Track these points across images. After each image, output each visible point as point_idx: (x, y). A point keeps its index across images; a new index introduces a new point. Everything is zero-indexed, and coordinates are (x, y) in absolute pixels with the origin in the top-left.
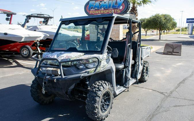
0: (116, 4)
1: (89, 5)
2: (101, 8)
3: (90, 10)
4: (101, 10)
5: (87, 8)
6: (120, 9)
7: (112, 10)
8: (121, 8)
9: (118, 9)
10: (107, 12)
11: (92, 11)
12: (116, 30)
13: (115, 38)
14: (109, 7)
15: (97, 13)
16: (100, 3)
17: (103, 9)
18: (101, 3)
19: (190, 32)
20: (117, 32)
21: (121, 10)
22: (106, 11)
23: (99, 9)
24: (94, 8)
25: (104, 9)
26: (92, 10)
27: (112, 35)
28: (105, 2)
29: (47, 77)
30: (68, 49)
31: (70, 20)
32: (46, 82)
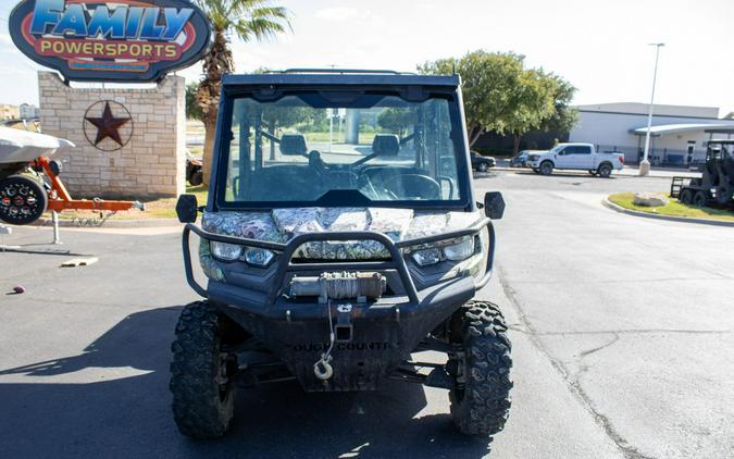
0: (158, 23)
1: (33, 14)
2: (92, 31)
3: (39, 37)
4: (93, 42)
5: (27, 27)
6: (176, 45)
7: (140, 44)
8: (181, 39)
9: (166, 41)
10: (120, 50)
11: (52, 41)
12: (162, 125)
13: (159, 156)
14: (131, 31)
15: (77, 51)
16: (86, 13)
17: (100, 37)
18: (91, 12)
19: (351, 135)
20: (167, 131)
21: (182, 48)
22: (116, 48)
23: (83, 38)
24: (59, 31)
25: (108, 37)
26: (48, 36)
27: (147, 145)
28: (111, 12)
29: (340, 309)
30: (320, 196)
31: (281, 82)
32: (348, 329)
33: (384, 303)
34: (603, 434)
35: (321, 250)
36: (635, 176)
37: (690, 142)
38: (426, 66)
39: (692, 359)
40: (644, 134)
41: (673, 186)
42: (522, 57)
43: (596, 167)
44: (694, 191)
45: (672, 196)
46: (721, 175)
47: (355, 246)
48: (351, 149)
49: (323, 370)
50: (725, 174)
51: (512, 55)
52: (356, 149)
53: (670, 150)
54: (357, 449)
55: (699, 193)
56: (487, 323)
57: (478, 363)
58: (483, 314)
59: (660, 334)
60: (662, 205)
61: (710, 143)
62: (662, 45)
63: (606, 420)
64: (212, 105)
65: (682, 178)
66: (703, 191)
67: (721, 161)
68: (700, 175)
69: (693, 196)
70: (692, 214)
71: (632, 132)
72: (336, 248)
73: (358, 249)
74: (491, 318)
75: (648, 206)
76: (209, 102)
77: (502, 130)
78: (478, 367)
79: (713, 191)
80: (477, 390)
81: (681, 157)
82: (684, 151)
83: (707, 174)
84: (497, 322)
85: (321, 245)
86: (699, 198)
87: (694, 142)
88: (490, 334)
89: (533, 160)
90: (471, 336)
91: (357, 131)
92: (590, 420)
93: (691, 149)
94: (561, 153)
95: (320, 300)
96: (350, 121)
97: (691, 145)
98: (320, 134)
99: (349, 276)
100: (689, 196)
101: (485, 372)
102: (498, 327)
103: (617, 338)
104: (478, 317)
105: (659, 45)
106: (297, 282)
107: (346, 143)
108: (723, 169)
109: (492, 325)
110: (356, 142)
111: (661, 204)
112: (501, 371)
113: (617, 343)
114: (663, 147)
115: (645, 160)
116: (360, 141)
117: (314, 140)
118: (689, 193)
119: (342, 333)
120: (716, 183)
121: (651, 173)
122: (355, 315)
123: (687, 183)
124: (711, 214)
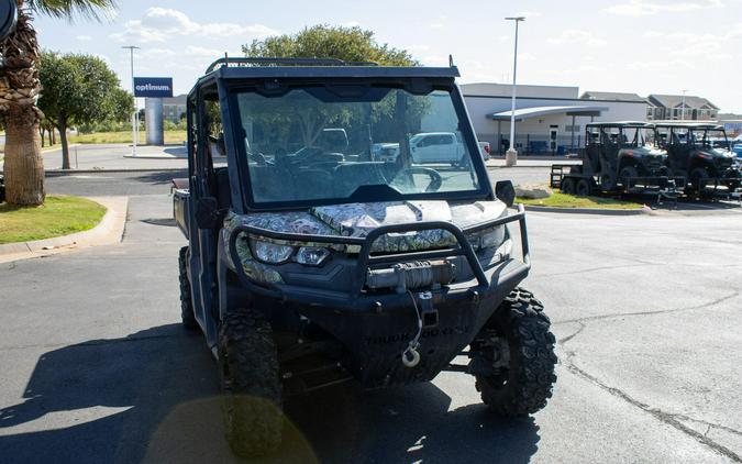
19: (153, 135)
29: (422, 296)
30: (352, 191)
31: (286, 75)
32: (434, 314)
33: (454, 288)
34: (624, 403)
35: (384, 243)
36: (502, 167)
37: (552, 126)
38: (254, 46)
39: (660, 335)
40: (508, 119)
41: (552, 175)
42: (369, 35)
43: (460, 159)
44: (576, 180)
45: (553, 186)
46: (602, 160)
47: (415, 237)
48: (159, 151)
49: (411, 358)
50: (606, 159)
51: (356, 31)
52: (166, 151)
53: (535, 137)
54: (419, 442)
55: (582, 181)
56: (526, 304)
57: (527, 342)
58: (518, 297)
59: (620, 318)
60: (547, 196)
61: (588, 126)
62: (521, 19)
63: (619, 392)
64: (13, 99)
65: (560, 167)
66: (585, 179)
67: (601, 146)
68: (580, 163)
69: (575, 185)
70: (581, 204)
71: (490, 117)
72: (398, 240)
73: (418, 240)
74: (528, 300)
75: (533, 198)
76: (9, 96)
77: (347, 120)
78: (527, 345)
79: (596, 178)
80: (530, 368)
81: (545, 144)
82: (547, 137)
83: (587, 160)
84: (534, 303)
85: (383, 238)
86: (582, 187)
87: (556, 126)
88: (532, 314)
89: (389, 154)
90: (516, 318)
91: (161, 129)
92: (605, 393)
93: (554, 133)
94: (418, 145)
95: (400, 290)
96: (152, 116)
97: (554, 130)
98: (107, 134)
99: (424, 265)
100: (572, 185)
101: (535, 349)
102: (536, 307)
103: (583, 326)
104: (516, 299)
105: (517, 19)
106: (376, 275)
107: (149, 144)
108: (604, 155)
109: (531, 307)
110: (161, 143)
111: (544, 195)
112: (548, 346)
113: (585, 329)
114: (526, 133)
115: (512, 149)
116: (166, 141)
117: (104, 142)
118: (571, 182)
119: (429, 319)
120: (598, 170)
121: (519, 163)
122: (437, 300)
123: (567, 171)
124: (599, 203)
